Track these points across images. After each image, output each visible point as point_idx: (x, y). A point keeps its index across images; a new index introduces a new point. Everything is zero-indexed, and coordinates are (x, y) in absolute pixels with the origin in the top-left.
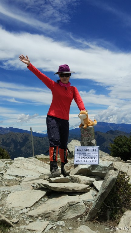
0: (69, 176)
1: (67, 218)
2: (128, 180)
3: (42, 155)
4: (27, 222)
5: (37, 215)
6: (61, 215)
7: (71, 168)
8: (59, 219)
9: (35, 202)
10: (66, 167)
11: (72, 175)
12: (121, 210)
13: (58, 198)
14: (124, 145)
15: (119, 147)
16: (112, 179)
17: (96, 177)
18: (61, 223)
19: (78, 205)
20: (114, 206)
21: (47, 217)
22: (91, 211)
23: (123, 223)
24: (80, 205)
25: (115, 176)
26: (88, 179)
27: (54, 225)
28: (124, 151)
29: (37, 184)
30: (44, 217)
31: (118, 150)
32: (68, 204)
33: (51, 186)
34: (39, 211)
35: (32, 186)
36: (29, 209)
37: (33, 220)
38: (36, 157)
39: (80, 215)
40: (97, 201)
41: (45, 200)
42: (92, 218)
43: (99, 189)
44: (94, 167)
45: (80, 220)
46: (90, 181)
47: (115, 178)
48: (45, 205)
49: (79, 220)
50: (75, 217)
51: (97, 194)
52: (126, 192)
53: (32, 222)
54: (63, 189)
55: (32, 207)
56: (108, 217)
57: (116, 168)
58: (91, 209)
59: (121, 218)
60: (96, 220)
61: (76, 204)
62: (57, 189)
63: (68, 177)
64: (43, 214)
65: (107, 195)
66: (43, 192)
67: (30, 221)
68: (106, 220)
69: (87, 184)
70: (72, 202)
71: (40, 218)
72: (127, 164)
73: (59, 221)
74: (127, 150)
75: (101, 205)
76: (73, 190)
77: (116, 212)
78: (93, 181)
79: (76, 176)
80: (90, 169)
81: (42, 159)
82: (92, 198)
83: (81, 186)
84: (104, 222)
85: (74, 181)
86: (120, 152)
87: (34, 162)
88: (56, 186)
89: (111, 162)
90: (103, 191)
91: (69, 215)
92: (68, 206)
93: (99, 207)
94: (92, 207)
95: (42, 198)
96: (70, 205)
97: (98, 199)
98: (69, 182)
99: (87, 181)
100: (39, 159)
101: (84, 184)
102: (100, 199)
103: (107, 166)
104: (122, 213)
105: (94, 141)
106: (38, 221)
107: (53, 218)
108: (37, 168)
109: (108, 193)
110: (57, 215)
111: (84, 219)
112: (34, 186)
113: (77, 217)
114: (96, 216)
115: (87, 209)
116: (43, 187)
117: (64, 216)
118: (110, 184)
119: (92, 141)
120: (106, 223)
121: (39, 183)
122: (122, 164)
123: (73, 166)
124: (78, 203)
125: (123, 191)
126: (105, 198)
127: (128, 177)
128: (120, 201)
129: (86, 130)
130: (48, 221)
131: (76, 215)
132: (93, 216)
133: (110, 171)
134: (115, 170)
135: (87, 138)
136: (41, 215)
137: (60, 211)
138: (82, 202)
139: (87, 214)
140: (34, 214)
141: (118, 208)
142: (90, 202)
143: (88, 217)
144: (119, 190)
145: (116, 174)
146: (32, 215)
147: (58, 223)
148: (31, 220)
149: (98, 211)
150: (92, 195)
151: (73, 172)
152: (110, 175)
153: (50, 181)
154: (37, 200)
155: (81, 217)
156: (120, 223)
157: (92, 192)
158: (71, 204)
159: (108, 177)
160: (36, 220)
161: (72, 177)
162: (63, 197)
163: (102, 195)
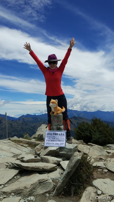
0: (39, 156)
1: (37, 194)
2: (90, 161)
3: (15, 137)
4: (1, 197)
5: (11, 192)
6: (32, 191)
7: (42, 150)
8: (30, 195)
9: (8, 179)
10: (37, 148)
11: (42, 156)
12: (84, 187)
13: (29, 176)
14: (86, 130)
15: (82, 132)
16: (77, 160)
17: (62, 157)
18: (32, 198)
19: (47, 182)
20: (78, 183)
21: (19, 193)
22: (58, 187)
23: (85, 197)
24: (49, 182)
25: (79, 157)
26: (56, 160)
27: (25, 200)
28: (86, 135)
29: (10, 164)
30: (17, 193)
31: (81, 134)
32: (38, 182)
33: (24, 165)
34: (12, 188)
35: (6, 165)
36: (2, 186)
37: (7, 196)
38: (9, 139)
39: (49, 191)
40: (64, 179)
41: (18, 178)
42: (58, 193)
43: (65, 169)
44: (61, 148)
45: (49, 196)
46: (58, 161)
47: (79, 159)
48: (17, 182)
49: (47, 195)
50: (44, 193)
51: (63, 172)
52: (87, 171)
53: (6, 198)
54: (34, 168)
55: (6, 184)
56: (73, 193)
57: (79, 150)
58: (58, 186)
59: (83, 193)
60: (63, 195)
61: (46, 181)
62: (29, 168)
63: (38, 158)
64: (16, 191)
65: (72, 174)
66: (16, 170)
67: (3, 197)
68: (70, 195)
69: (55, 163)
70: (42, 180)
71: (13, 194)
72: (89, 147)
73: (30, 197)
74: (89, 134)
75: (67, 182)
76: (43, 169)
77: (79, 188)
78: (60, 161)
79: (45, 156)
80: (58, 150)
81: (15, 141)
82: (59, 176)
83: (50, 165)
84: (68, 197)
85: (43, 161)
86: (83, 136)
87: (8, 144)
88: (28, 166)
89: (76, 145)
90: (69, 171)
91: (39, 191)
92: (38, 183)
93: (65, 184)
94: (59, 184)
95: (15, 176)
96: (40, 183)
97: (64, 177)
98: (39, 162)
99: (55, 161)
100: (13, 141)
101: (53, 163)
102: (66, 177)
103: (72, 148)
104: (84, 188)
105: (62, 127)
106: (11, 196)
107: (25, 194)
108: (10, 149)
109: (73, 172)
110: (28, 191)
111: (51, 194)
112: (7, 166)
113: (46, 193)
114: (62, 192)
115: (54, 186)
116: (17, 166)
117: (34, 192)
118: (75, 164)
119: (61, 127)
120: (70, 197)
121: (13, 163)
122: (84, 146)
123: (44, 148)
124: (47, 180)
125: (85, 170)
126: (70, 176)
127: (90, 158)
128: (82, 178)
129: (56, 117)
130: (20, 196)
131: (45, 191)
132: (60, 191)
133: (75, 153)
134: (79, 151)
135: (56, 124)
136: (14, 191)
137: (31, 188)
138: (51, 179)
139: (54, 190)
140: (8, 191)
141: (81, 185)
142: (57, 179)
143: (55, 193)
144: (82, 169)
145: (80, 155)
146: (5, 191)
147: (29, 199)
148: (5, 196)
149: (64, 187)
150: (59, 173)
151: (43, 153)
152: (75, 156)
153: (23, 161)
154: (10, 178)
155: (49, 192)
156: (82, 197)
157: (59, 170)
158: (40, 181)
159: (74, 158)
160: (9, 196)
161: (42, 157)
162: (34, 175)
163: (68, 173)
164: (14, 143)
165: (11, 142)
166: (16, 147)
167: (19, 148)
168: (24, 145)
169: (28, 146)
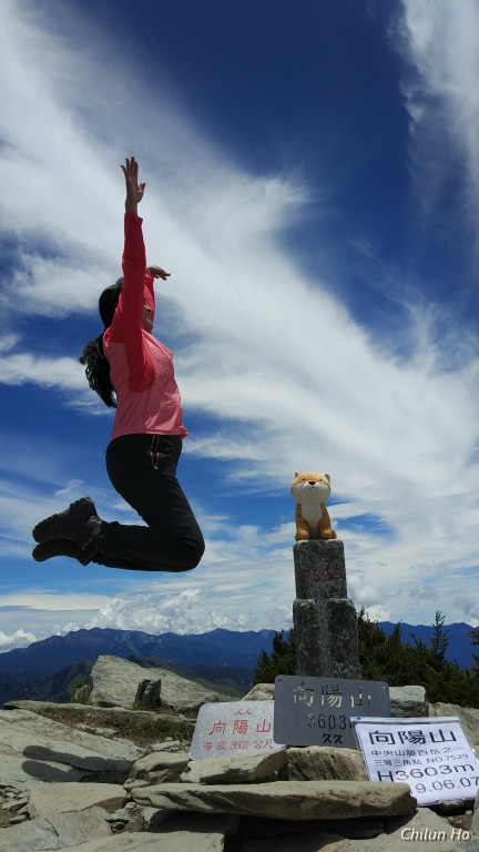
35: (109, 821)
119: (346, 599)
121: (176, 793)
129: (322, 555)
135: (326, 585)
164: (50, 721)
165: (34, 715)
166: (68, 737)
167: (85, 743)
168: (100, 730)
169: (116, 735)
